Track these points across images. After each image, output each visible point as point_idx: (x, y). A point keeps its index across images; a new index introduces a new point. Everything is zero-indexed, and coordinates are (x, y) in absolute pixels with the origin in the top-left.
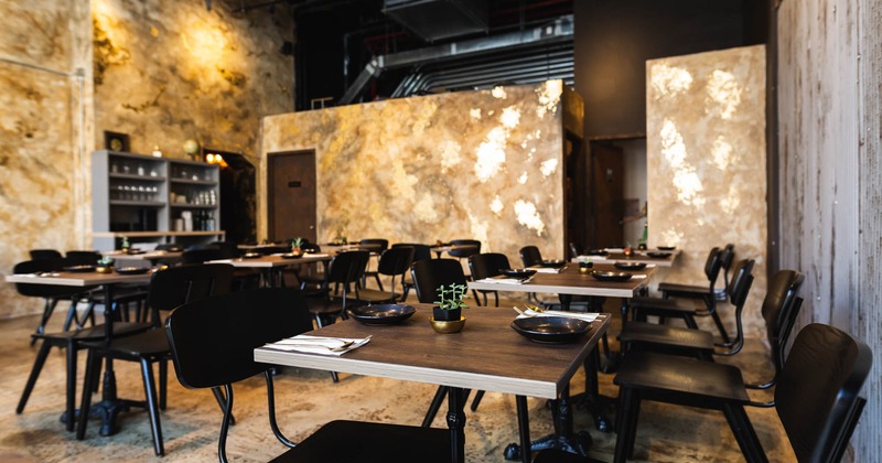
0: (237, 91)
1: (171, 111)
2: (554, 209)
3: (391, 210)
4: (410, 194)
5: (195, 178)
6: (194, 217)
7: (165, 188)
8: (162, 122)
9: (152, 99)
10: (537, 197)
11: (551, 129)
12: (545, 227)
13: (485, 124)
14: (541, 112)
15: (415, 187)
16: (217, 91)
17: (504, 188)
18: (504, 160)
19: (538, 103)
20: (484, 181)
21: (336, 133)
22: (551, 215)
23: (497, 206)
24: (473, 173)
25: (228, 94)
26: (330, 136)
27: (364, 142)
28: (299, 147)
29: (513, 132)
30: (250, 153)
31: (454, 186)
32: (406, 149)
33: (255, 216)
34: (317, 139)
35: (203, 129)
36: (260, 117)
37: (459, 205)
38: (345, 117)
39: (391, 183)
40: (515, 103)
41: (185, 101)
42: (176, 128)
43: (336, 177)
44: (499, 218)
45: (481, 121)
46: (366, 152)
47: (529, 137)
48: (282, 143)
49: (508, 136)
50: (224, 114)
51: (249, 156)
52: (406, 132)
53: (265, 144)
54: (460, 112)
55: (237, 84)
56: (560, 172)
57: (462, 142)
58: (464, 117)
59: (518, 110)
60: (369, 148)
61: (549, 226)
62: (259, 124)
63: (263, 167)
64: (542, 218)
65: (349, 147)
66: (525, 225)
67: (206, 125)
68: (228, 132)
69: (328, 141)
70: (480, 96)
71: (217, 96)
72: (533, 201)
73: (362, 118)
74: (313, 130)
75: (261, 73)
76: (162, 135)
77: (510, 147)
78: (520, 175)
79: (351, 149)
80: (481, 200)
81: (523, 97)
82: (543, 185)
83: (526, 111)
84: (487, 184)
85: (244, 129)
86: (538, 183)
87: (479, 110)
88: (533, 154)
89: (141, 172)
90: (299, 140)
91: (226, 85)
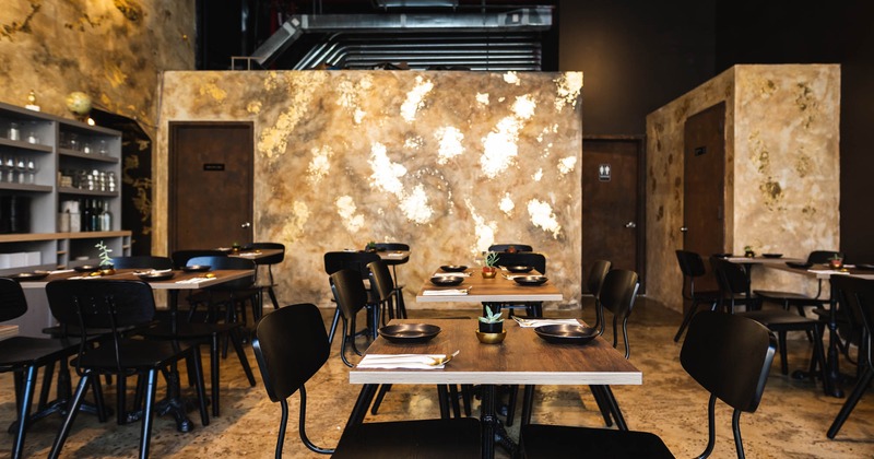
0: (133, 30)
1: (47, 42)
2: (572, 210)
3: (368, 206)
4: (395, 187)
5: (87, 150)
6: (82, 209)
7: (50, 164)
8: (35, 58)
9: (21, 20)
10: (553, 197)
11: (570, 123)
12: (562, 230)
13: (494, 112)
14: (559, 104)
15: (402, 179)
16: (107, 25)
17: (515, 185)
18: (515, 153)
19: (557, 95)
20: (491, 176)
21: (287, 104)
22: (569, 217)
23: (507, 205)
24: (479, 166)
25: (121, 31)
26: (278, 107)
27: (330, 119)
28: (225, 117)
29: (528, 123)
30: (146, 120)
31: (455, 180)
32: (391, 133)
33: (150, 209)
34: (256, 109)
35: (90, 78)
36: (159, 70)
37: (459, 203)
38: (301, 84)
39: (370, 172)
40: (530, 92)
41: (67, 31)
42: (54, 70)
43: (285, 161)
44: (509, 218)
45: (490, 108)
46: (332, 131)
47: (546, 130)
48: (197, 109)
49: (522, 127)
50: (116, 60)
51: (145, 122)
52: (392, 111)
53: (165, 109)
54: (463, 95)
55: (132, 19)
56: (580, 171)
57: (465, 129)
58: (469, 101)
59: (533, 100)
60: (338, 128)
61: (566, 228)
62: (156, 81)
63: (162, 141)
64: (558, 220)
65: (307, 123)
66: (540, 227)
67: (95, 72)
68: (120, 86)
69: (274, 112)
70: (490, 79)
71: (108, 32)
72: (549, 201)
73: (328, 88)
74: (250, 97)
75: (161, 10)
76: (35, 78)
77: (524, 140)
78: (534, 172)
79: (310, 127)
80: (487, 197)
81: (539, 87)
82: (561, 184)
83: (542, 102)
84: (496, 180)
85: (139, 85)
86: (554, 181)
87: (487, 95)
88: (550, 149)
89: (14, 134)
90: (227, 107)
91: (119, 17)
